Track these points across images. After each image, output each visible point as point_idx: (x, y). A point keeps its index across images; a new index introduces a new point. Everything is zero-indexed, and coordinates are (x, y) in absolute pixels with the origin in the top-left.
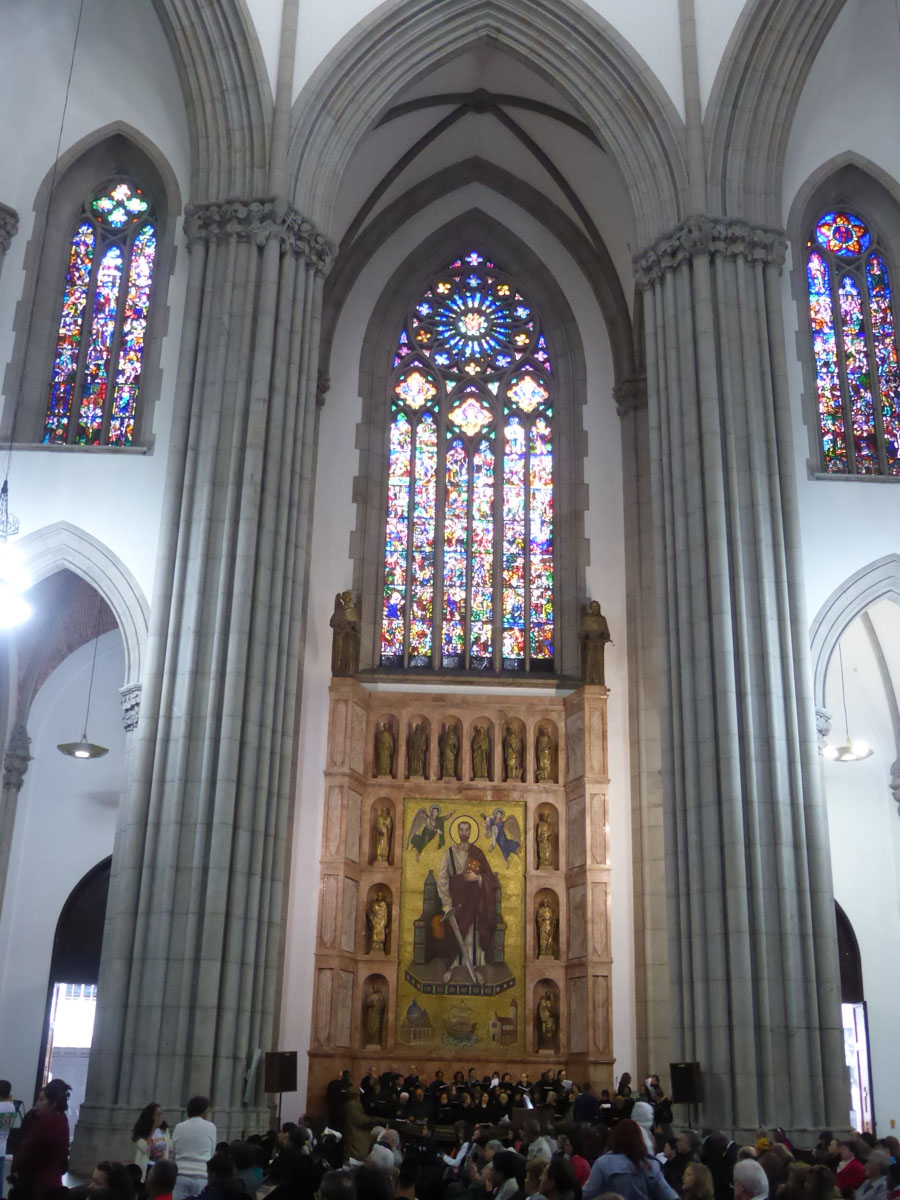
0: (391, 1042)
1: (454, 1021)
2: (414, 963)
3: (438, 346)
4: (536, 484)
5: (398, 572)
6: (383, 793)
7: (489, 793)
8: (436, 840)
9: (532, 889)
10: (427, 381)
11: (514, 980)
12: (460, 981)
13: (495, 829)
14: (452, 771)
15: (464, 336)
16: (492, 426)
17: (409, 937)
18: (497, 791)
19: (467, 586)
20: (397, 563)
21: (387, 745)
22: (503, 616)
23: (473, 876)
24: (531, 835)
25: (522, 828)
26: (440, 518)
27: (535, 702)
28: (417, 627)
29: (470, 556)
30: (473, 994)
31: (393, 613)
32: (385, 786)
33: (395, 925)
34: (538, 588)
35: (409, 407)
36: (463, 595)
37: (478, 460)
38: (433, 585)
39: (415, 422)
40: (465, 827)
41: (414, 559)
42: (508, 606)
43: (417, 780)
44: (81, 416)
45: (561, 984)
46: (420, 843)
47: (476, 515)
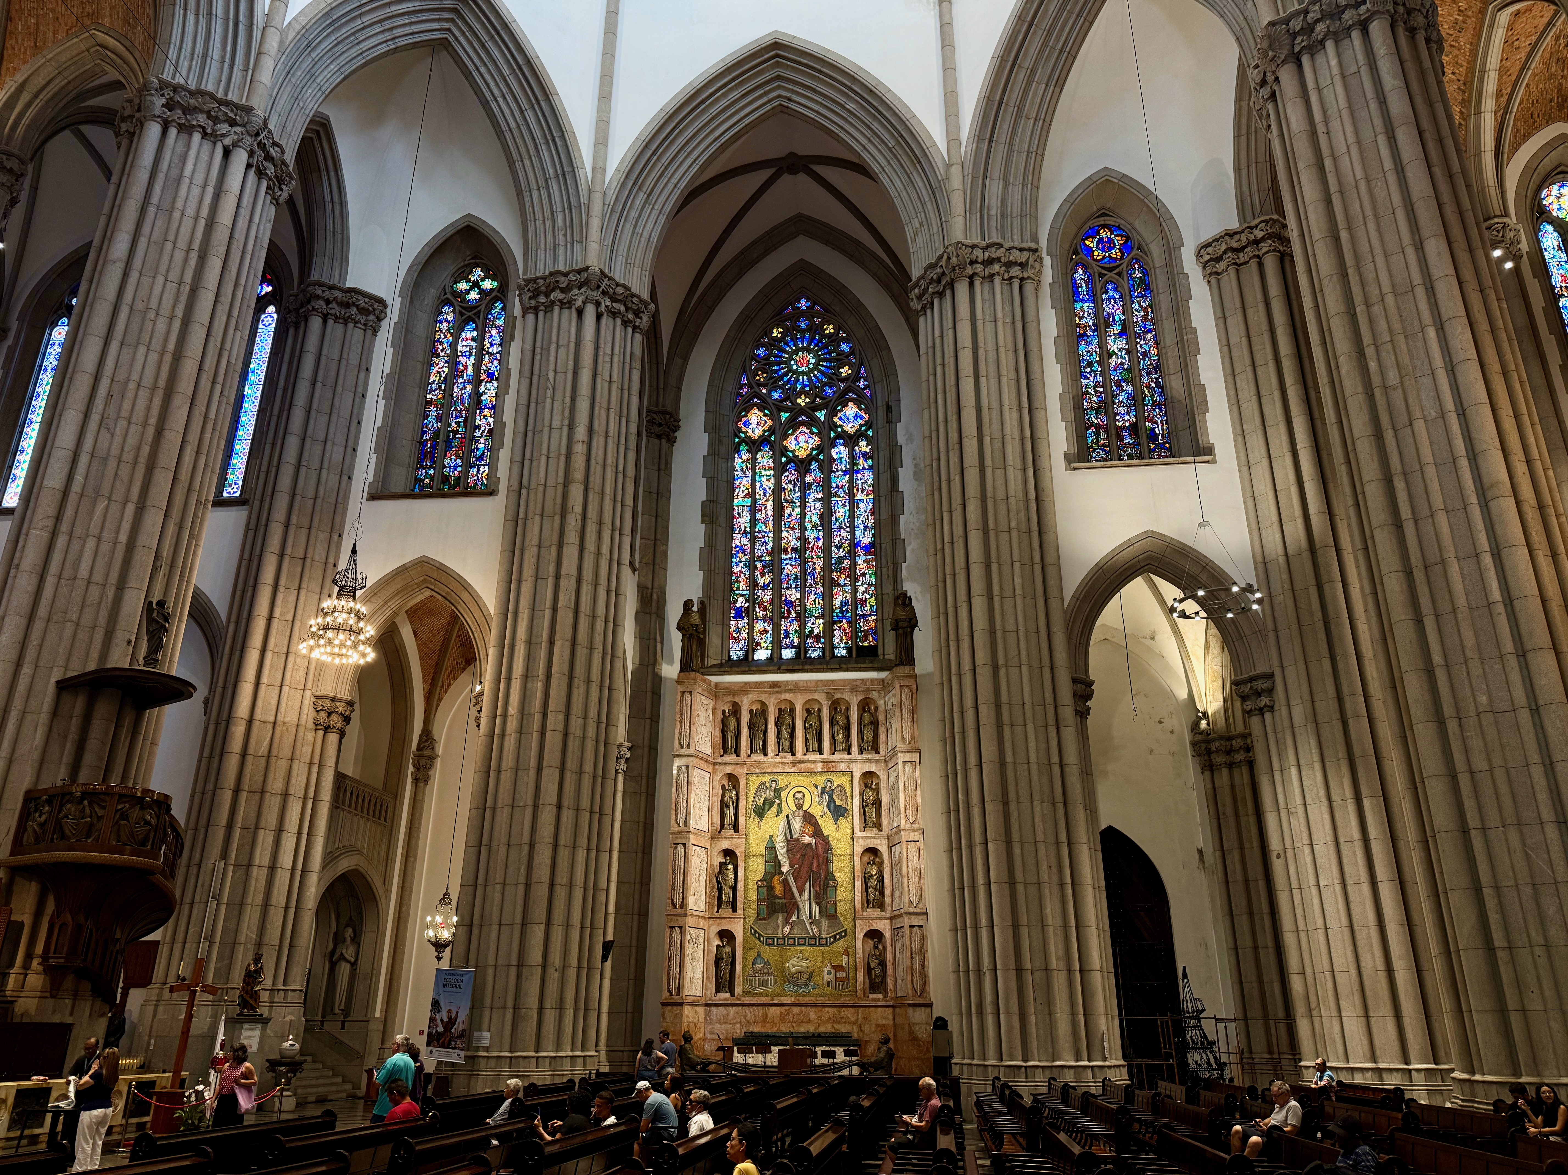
0: (738, 990)
1: (793, 970)
2: (758, 919)
3: (773, 383)
4: (859, 496)
5: (742, 578)
6: (729, 770)
7: (820, 765)
8: (775, 808)
9: (859, 849)
10: (765, 415)
11: (845, 931)
12: (798, 933)
13: (826, 797)
14: (787, 748)
15: (795, 372)
16: (820, 449)
17: (753, 896)
18: (825, 762)
19: (802, 588)
20: (741, 572)
21: (731, 728)
22: (833, 611)
23: (807, 839)
24: (857, 801)
25: (849, 795)
26: (778, 530)
27: (858, 683)
28: (759, 626)
29: (804, 562)
30: (810, 945)
31: (739, 615)
32: (730, 763)
33: (740, 885)
34: (862, 585)
35: (750, 437)
36: (798, 595)
37: (808, 479)
38: (772, 589)
39: (754, 451)
40: (799, 795)
41: (756, 568)
42: (837, 603)
43: (758, 757)
44: (445, 467)
45: (887, 934)
46: (760, 812)
47: (809, 526)
